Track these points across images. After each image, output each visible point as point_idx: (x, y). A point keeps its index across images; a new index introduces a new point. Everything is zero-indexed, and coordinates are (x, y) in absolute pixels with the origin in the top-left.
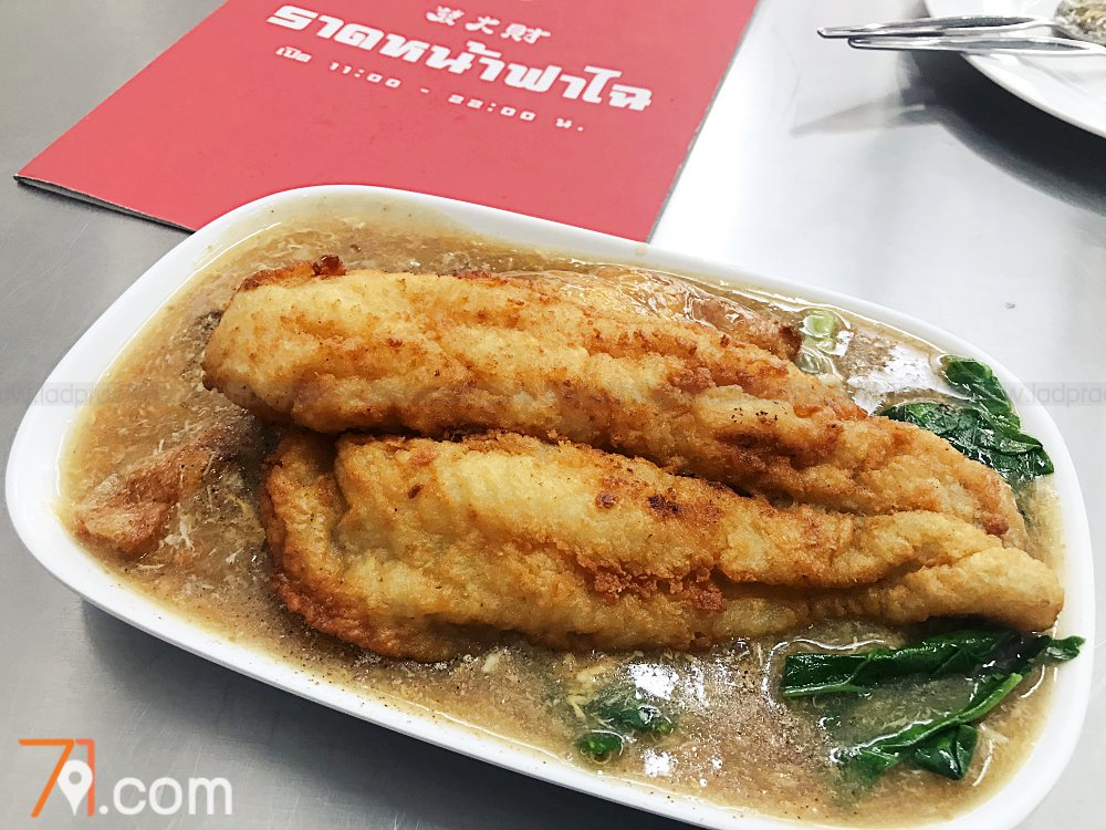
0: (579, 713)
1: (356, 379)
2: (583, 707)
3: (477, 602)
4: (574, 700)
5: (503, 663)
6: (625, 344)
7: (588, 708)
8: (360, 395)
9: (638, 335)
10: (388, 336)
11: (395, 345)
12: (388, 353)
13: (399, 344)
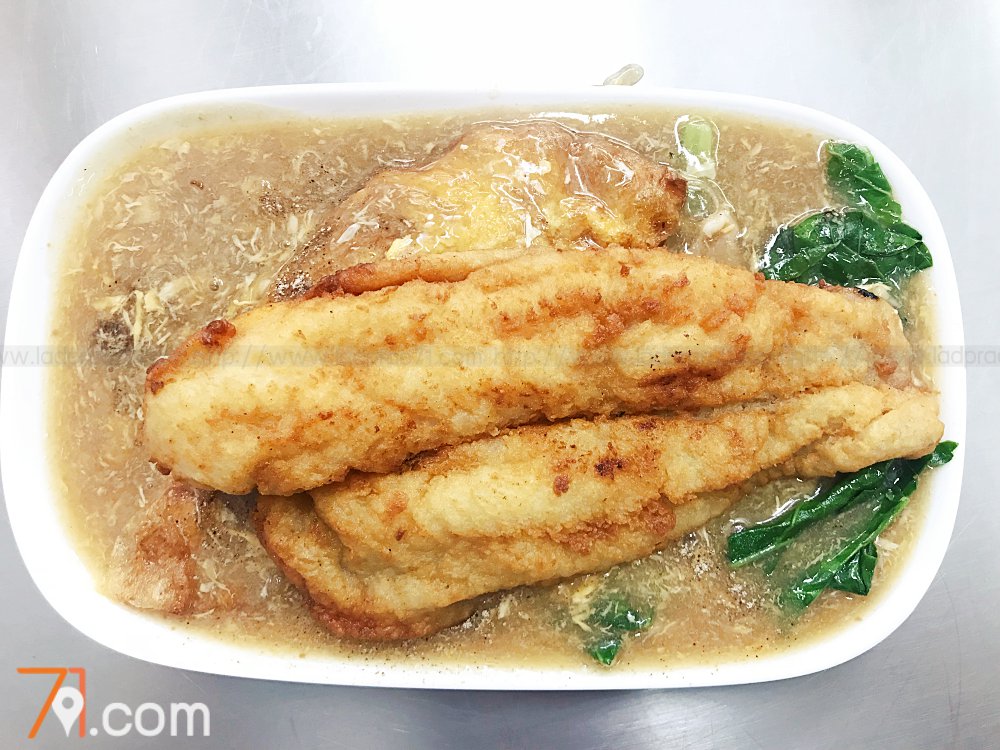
0: (585, 627)
1: (305, 456)
2: (586, 622)
3: (479, 584)
4: (577, 620)
5: (512, 608)
6: (535, 320)
7: (590, 621)
8: (316, 469)
9: (544, 304)
10: (317, 411)
11: (326, 416)
12: (323, 426)
13: (330, 415)
